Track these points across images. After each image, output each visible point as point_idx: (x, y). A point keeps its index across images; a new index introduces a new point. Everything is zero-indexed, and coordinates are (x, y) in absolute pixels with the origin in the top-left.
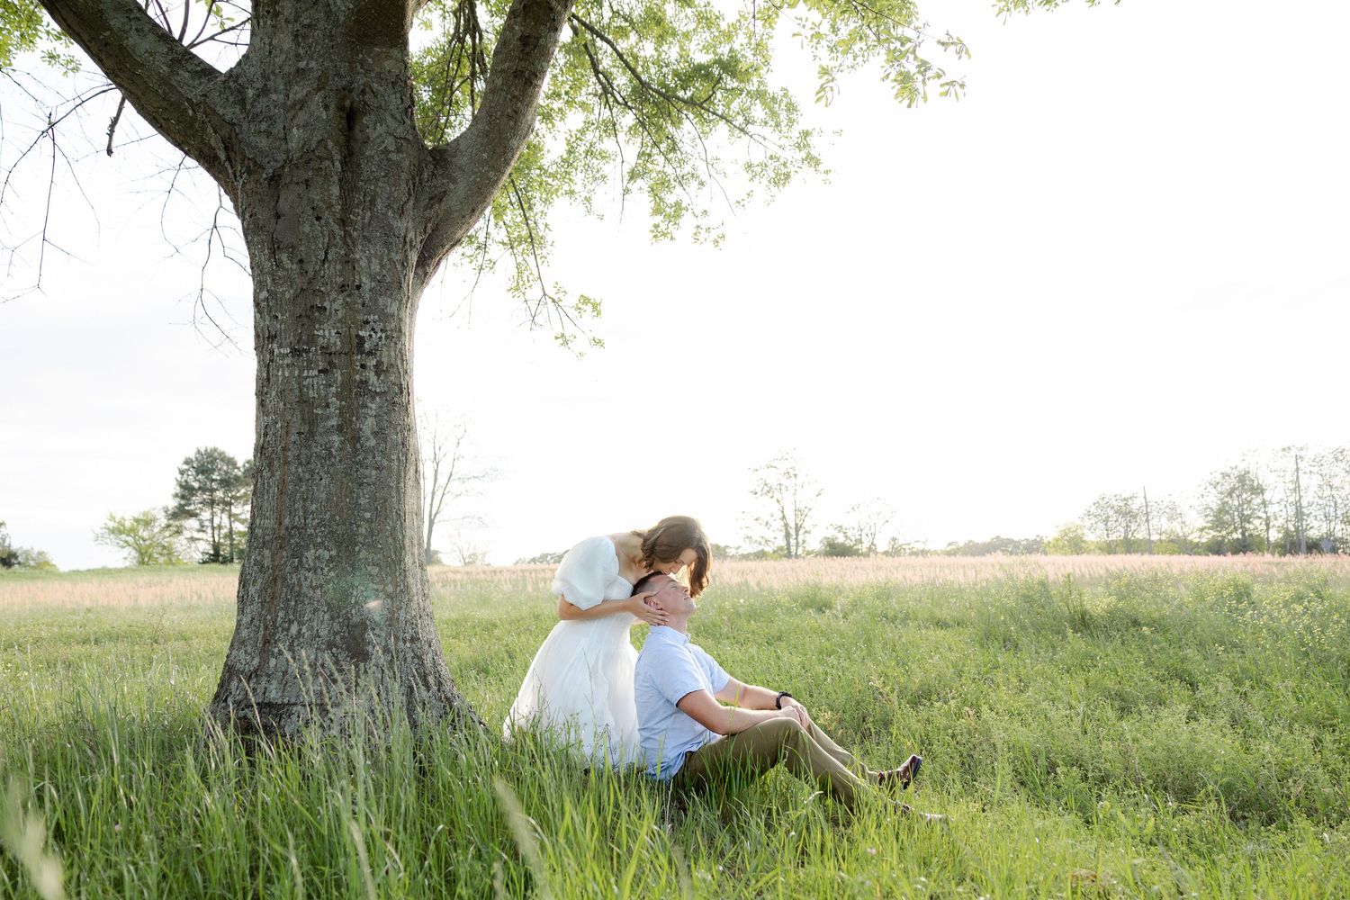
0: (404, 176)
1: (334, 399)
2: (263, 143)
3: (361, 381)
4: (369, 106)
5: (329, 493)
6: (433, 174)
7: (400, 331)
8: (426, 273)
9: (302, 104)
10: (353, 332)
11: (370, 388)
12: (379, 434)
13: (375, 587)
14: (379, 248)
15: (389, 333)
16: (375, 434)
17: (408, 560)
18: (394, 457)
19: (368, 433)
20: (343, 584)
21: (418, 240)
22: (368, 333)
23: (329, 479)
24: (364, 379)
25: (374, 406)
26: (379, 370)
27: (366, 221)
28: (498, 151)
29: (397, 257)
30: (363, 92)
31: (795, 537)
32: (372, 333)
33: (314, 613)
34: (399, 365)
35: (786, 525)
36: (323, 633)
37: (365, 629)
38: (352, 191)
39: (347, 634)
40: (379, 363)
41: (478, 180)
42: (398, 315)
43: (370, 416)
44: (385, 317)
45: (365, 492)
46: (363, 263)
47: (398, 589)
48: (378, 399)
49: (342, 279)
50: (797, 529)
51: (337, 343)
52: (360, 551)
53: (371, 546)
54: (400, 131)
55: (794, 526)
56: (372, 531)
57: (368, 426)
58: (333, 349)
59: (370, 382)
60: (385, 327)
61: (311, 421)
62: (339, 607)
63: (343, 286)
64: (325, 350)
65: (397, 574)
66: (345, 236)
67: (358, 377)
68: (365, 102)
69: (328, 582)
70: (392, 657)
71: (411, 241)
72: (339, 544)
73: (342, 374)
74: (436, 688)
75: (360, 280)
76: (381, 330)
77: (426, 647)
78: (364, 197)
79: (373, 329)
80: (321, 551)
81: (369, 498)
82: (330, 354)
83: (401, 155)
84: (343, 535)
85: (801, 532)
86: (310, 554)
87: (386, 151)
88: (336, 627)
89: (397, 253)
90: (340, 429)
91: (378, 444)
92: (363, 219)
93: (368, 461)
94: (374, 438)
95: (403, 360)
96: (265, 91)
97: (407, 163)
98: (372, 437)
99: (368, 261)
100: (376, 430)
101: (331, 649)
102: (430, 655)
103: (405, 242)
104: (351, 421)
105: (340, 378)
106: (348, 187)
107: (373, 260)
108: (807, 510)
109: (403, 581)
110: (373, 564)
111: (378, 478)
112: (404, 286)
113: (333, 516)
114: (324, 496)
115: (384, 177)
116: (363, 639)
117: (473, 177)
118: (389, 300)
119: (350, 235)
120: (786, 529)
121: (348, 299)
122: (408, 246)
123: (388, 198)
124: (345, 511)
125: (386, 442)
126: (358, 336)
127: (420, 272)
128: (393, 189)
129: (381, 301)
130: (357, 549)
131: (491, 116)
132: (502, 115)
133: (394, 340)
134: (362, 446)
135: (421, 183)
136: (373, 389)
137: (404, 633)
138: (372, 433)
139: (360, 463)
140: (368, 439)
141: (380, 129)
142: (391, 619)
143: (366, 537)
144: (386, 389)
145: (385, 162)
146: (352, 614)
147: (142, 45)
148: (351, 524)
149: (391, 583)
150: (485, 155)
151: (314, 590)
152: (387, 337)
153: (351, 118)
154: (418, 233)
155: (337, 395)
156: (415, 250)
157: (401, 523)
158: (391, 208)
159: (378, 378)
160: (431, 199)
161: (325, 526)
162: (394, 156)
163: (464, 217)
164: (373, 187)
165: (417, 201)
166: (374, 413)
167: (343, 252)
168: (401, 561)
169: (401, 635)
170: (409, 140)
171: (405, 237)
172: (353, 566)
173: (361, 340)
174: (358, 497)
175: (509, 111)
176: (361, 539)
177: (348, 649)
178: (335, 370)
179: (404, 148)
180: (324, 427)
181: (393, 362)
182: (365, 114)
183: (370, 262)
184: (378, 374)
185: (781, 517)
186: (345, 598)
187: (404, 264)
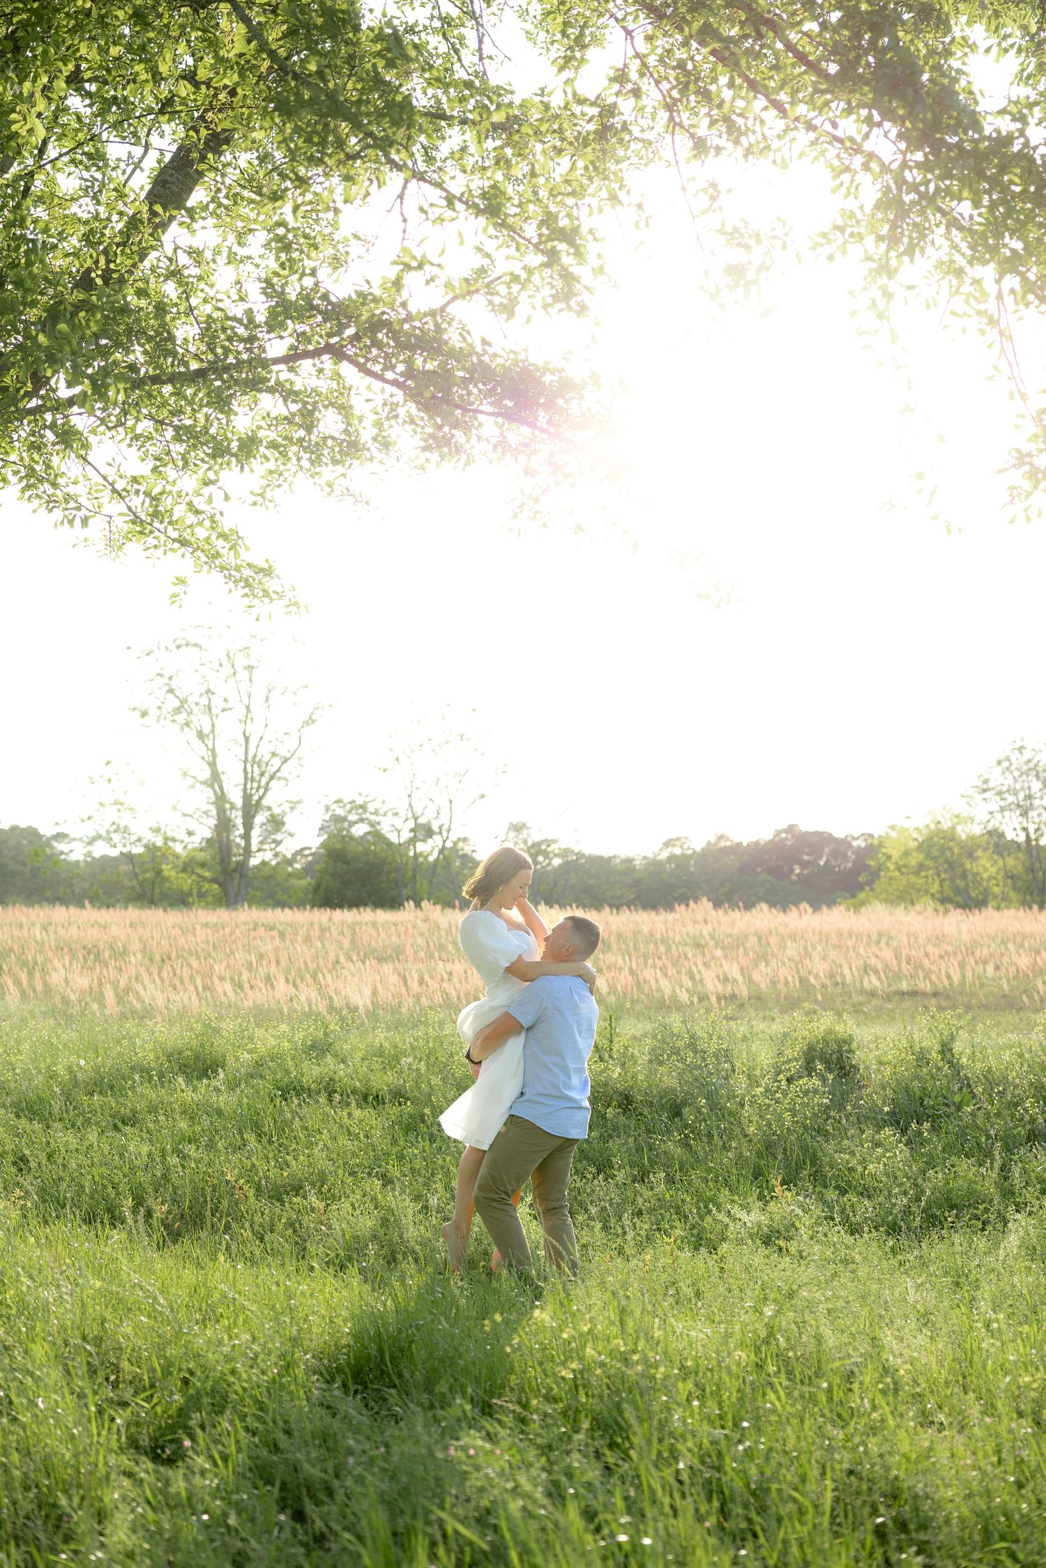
31: (242, 831)
35: (221, 800)
55: (239, 803)
85: (260, 819)
108: (276, 762)
120: (221, 812)
185: (206, 774)
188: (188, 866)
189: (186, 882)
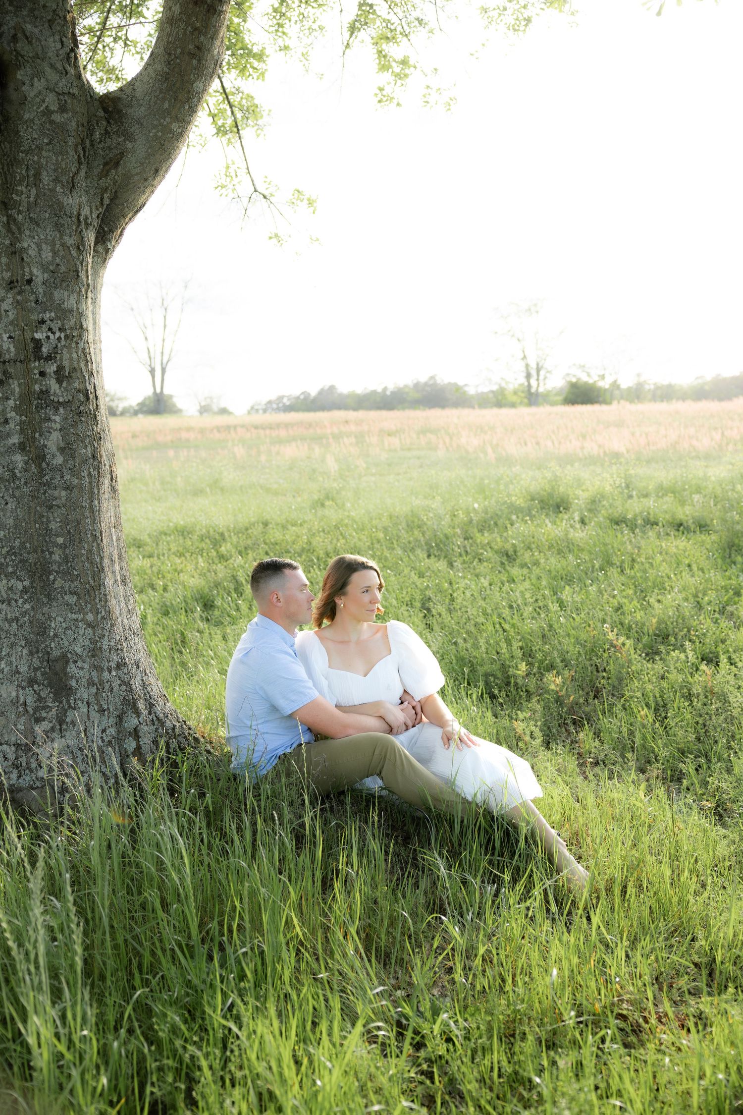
0: (71, 141)
1: (13, 414)
3: (42, 391)
4: (22, 57)
5: (16, 519)
6: (107, 132)
7: (81, 327)
8: (107, 251)
10: (28, 335)
11: (52, 398)
12: (66, 449)
13: (74, 616)
14: (49, 232)
15: (68, 332)
16: (62, 450)
17: (109, 581)
18: (85, 474)
19: (53, 449)
20: (40, 617)
21: (94, 216)
22: (45, 335)
23: (14, 504)
24: (44, 389)
25: (57, 418)
26: (60, 376)
27: (32, 199)
28: (180, 97)
29: (71, 241)
30: (14, 38)
31: (536, 376)
32: (50, 334)
33: (12, 648)
34: (83, 368)
35: (527, 366)
36: (23, 669)
37: (67, 662)
38: (12, 165)
39: (47, 670)
40: (60, 368)
41: (160, 134)
42: (78, 309)
43: (55, 430)
44: (63, 313)
45: (56, 515)
46: (32, 252)
47: (99, 616)
48: (61, 410)
49: (9, 274)
50: (538, 370)
51: (10, 349)
52: (54, 580)
53: (66, 574)
54: (62, 85)
55: (535, 366)
56: (66, 556)
57: (53, 441)
58: (7, 357)
59: (52, 392)
60: (63, 325)
62: (37, 641)
63: (12, 282)
65: (97, 600)
66: (8, 223)
67: (37, 387)
68: (18, 53)
69: (23, 615)
70: (98, 689)
71: (86, 218)
72: (32, 574)
73: (20, 385)
74: (147, 712)
75: (31, 273)
76: (60, 329)
77: (134, 670)
78: (27, 171)
79: (50, 329)
80: (13, 581)
81: (60, 522)
82: (4, 362)
83: (65, 116)
84: (35, 564)
85: (542, 373)
87: (48, 112)
88: (36, 663)
89: (71, 236)
90: (22, 447)
91: (66, 461)
92: (28, 197)
93: (56, 482)
94: (61, 454)
95: (87, 361)
97: (74, 124)
98: (58, 454)
99: (38, 248)
100: (62, 445)
101: (32, 686)
102: (138, 678)
103: (79, 221)
104: (34, 438)
105: (17, 390)
107: (44, 246)
109: (104, 606)
110: (71, 593)
111: (68, 499)
112: (82, 274)
113: (23, 544)
114: (11, 522)
115: (47, 144)
116: (66, 674)
117: (154, 131)
118: (66, 293)
119: (15, 220)
120: (527, 369)
121: (19, 298)
122: (83, 226)
123: (55, 170)
124: (36, 537)
125: (74, 458)
126: (33, 339)
127: (100, 248)
128: (60, 159)
129: (57, 295)
130: (52, 578)
131: (170, 54)
132: (182, 53)
133: (74, 340)
134: (48, 465)
135: (92, 145)
136: (56, 399)
137: (109, 661)
138: (58, 449)
139: (48, 484)
140: (54, 456)
141: (39, 85)
142: (93, 650)
143: (60, 564)
144: (70, 398)
145: (48, 126)
146: (51, 648)
148: (43, 552)
149: (91, 611)
150: (166, 105)
151: (9, 623)
152: (66, 337)
153: (3, 74)
154: (94, 208)
155: (16, 409)
156: (91, 228)
157: (98, 545)
158: (59, 182)
159: (60, 387)
160: (106, 164)
161: (15, 554)
162: (57, 118)
163: (146, 180)
164: (36, 158)
165: (89, 168)
166: (58, 426)
167: (7, 242)
168: (100, 585)
169: (105, 665)
170: (74, 95)
171: (79, 215)
172: (48, 596)
173: (38, 344)
174: (49, 521)
175: (191, 47)
176: (55, 567)
177: (50, 685)
178: (11, 381)
179: (69, 106)
180: (4, 446)
181: (75, 365)
182: (18, 67)
183: (40, 250)
184: (59, 381)
185: (522, 356)
186: (42, 630)
187: (80, 247)
188: (515, 393)
189: (514, 399)
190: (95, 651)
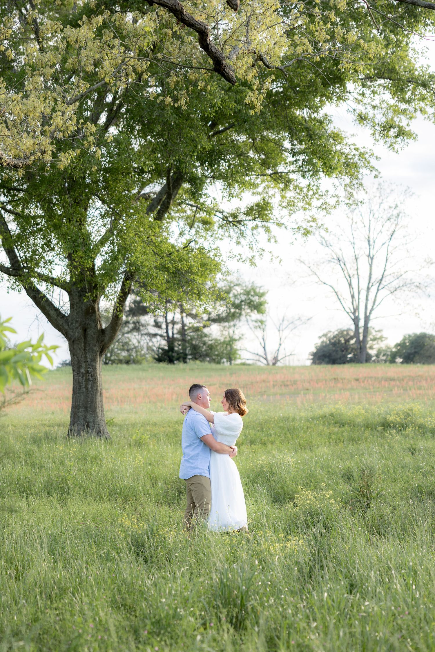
0: (95, 339)
1: (84, 382)
2: (72, 334)
3: (88, 378)
4: (88, 327)
6: (101, 335)
7: (96, 368)
8: (102, 355)
9: (77, 328)
10: (87, 369)
12: (92, 388)
13: (91, 415)
14: (91, 353)
17: (98, 410)
19: (90, 388)
20: (86, 415)
21: (99, 350)
22: (90, 369)
25: (91, 383)
26: (91, 376)
30: (87, 325)
37: (89, 423)
42: (95, 366)
44: (93, 366)
45: (89, 398)
49: (85, 360)
51: (84, 372)
52: (88, 409)
56: (91, 405)
57: (89, 386)
59: (90, 378)
61: (80, 386)
64: (82, 374)
65: (95, 413)
66: (85, 352)
72: (85, 408)
75: (88, 360)
76: (92, 368)
78: (88, 345)
80: (82, 409)
81: (90, 400)
83: (95, 335)
84: (86, 406)
86: (80, 410)
87: (92, 335)
89: (94, 354)
91: (92, 390)
92: (88, 348)
93: (90, 393)
95: (96, 373)
96: (72, 324)
97: (95, 337)
99: (89, 356)
104: (87, 386)
106: (85, 343)
109: (96, 415)
110: (91, 411)
111: (92, 396)
112: (95, 360)
114: (82, 399)
115: (91, 340)
117: (110, 335)
118: (94, 363)
121: (86, 364)
122: (96, 352)
123: (93, 343)
124: (86, 402)
129: (92, 363)
134: (89, 390)
135: (99, 339)
136: (91, 380)
137: (97, 424)
141: (90, 332)
143: (90, 407)
144: (93, 379)
145: (92, 337)
147: (52, 312)
148: (87, 404)
149: (94, 415)
150: (111, 332)
151: (81, 416)
152: (93, 370)
153: (85, 330)
157: (97, 403)
158: (93, 345)
160: (102, 341)
161: (83, 405)
163: (108, 343)
164: (89, 342)
165: (99, 342)
167: (85, 355)
168: (96, 411)
170: (96, 332)
171: (96, 350)
172: (87, 412)
173: (89, 371)
178: (84, 377)
180: (82, 387)
181: (94, 374)
182: (88, 329)
186: (86, 417)
187: (96, 355)
190: (94, 421)
